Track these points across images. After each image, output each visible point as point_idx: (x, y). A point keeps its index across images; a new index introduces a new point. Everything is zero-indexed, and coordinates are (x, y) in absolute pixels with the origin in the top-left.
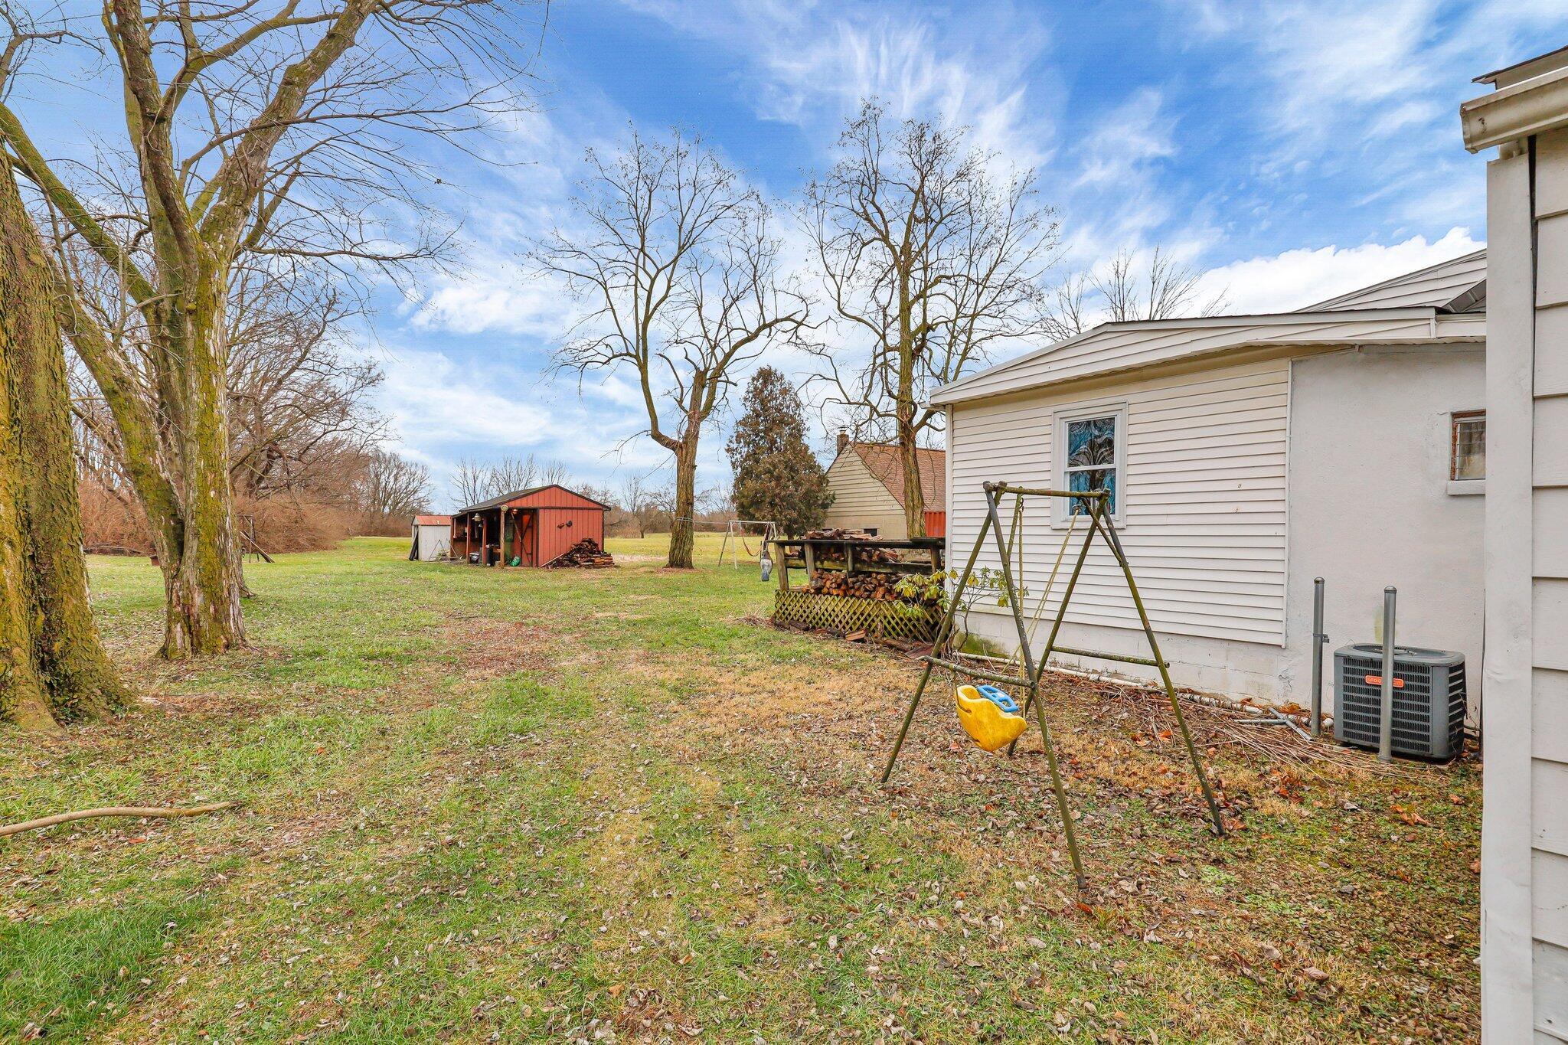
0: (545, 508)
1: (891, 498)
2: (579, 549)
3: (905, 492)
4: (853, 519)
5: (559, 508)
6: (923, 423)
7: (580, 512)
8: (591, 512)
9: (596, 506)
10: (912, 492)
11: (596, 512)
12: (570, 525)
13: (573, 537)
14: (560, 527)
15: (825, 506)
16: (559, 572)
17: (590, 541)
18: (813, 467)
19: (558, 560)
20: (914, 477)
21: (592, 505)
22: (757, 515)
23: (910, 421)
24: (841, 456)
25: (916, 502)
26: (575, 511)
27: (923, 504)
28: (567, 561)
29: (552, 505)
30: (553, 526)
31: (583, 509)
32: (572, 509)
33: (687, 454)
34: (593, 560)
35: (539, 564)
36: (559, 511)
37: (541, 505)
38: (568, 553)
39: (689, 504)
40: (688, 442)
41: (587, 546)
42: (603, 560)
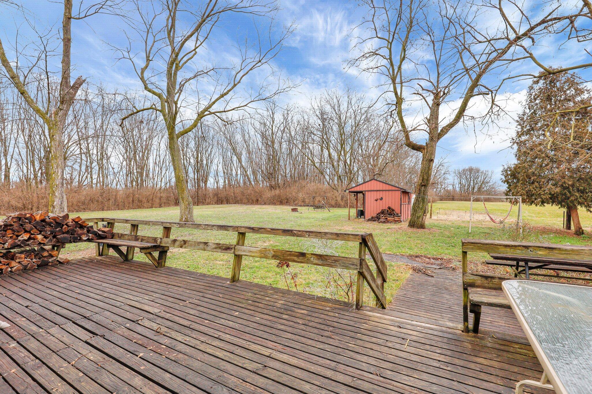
0: (368, 191)
2: (383, 212)
7: (387, 192)
8: (394, 192)
9: (397, 189)
11: (397, 192)
12: (381, 199)
13: (383, 206)
14: (376, 200)
16: (370, 222)
17: (389, 208)
21: (394, 188)
29: (372, 189)
30: (373, 200)
31: (389, 191)
32: (383, 191)
33: (427, 152)
34: (389, 219)
35: (364, 218)
36: (376, 192)
37: (367, 189)
38: (377, 214)
39: (422, 186)
40: (429, 145)
41: (388, 211)
42: (393, 219)
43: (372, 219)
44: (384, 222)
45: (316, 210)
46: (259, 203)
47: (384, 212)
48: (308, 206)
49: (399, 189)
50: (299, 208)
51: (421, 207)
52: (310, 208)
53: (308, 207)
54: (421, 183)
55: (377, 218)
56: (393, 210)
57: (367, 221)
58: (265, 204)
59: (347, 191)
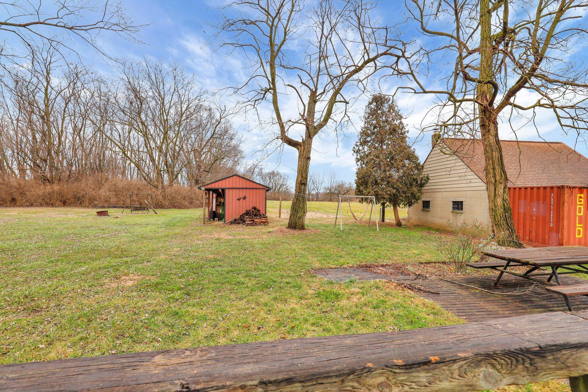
0: (229, 189)
1: (476, 177)
2: (247, 213)
3: (486, 169)
4: (444, 194)
5: (238, 188)
6: (506, 102)
7: (251, 190)
8: (258, 190)
9: (261, 187)
10: (494, 169)
11: (261, 190)
12: (245, 198)
13: (247, 205)
14: (239, 200)
15: (422, 185)
16: (234, 226)
17: (255, 208)
18: (411, 157)
19: (235, 220)
20: (496, 154)
21: (258, 186)
22: (364, 191)
23: (491, 103)
24: (435, 149)
25: (498, 178)
26: (248, 190)
27: (506, 179)
28: (240, 221)
29: (234, 186)
30: (235, 199)
31: (253, 189)
32: (246, 189)
33: (304, 150)
34: (256, 220)
35: (225, 221)
36: (238, 190)
37: (227, 187)
38: (241, 216)
39: (302, 184)
40: (306, 142)
41: (253, 212)
42: (261, 220)
43: (235, 222)
44: (251, 225)
45: (134, 212)
46: (18, 204)
47: (249, 213)
48: (123, 207)
49: (264, 187)
50: (111, 211)
51: (301, 206)
52: (125, 210)
53: (121, 210)
54: (301, 181)
55: (241, 220)
56: (259, 211)
57: (230, 224)
58: (32, 205)
59: (203, 188)
